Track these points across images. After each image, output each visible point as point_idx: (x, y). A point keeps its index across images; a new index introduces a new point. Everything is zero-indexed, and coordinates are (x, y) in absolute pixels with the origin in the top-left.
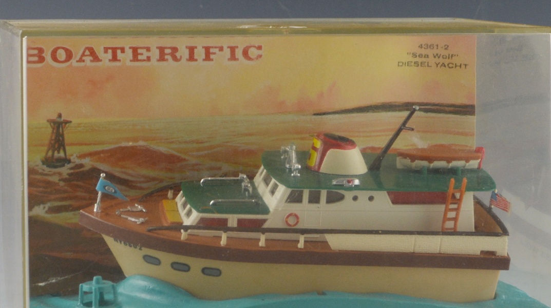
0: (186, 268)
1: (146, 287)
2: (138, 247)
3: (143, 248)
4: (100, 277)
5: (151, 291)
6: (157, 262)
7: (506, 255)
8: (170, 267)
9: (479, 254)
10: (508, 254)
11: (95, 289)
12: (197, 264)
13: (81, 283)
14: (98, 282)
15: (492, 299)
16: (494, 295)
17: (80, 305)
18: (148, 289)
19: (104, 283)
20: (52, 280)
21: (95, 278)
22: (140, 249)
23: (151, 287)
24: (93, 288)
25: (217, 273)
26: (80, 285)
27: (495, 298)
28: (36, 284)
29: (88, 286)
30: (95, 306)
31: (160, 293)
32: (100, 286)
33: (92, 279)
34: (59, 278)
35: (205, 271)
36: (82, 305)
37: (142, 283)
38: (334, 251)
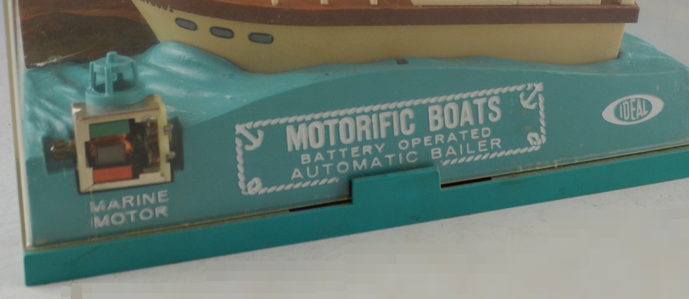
0: (228, 34)
1: (180, 57)
2: (169, 9)
3: (174, 10)
4: (114, 53)
5: (187, 63)
6: (191, 26)
7: (634, 3)
8: (210, 34)
9: (600, 3)
10: (635, 3)
11: (108, 71)
12: (242, 29)
13: (92, 60)
14: (112, 60)
15: (614, 59)
16: (617, 54)
17: (91, 89)
18: (183, 61)
19: (121, 61)
20: (53, 59)
21: (108, 54)
22: (171, 11)
23: (186, 58)
24: (106, 69)
25: (268, 39)
26: (91, 63)
27: (619, 56)
28: (35, 64)
29: (99, 66)
30: (109, 92)
31: (198, 65)
32: (115, 65)
33: (104, 55)
34: (61, 57)
35: (252, 37)
36: (93, 90)
37: (176, 51)
38: (417, 6)
